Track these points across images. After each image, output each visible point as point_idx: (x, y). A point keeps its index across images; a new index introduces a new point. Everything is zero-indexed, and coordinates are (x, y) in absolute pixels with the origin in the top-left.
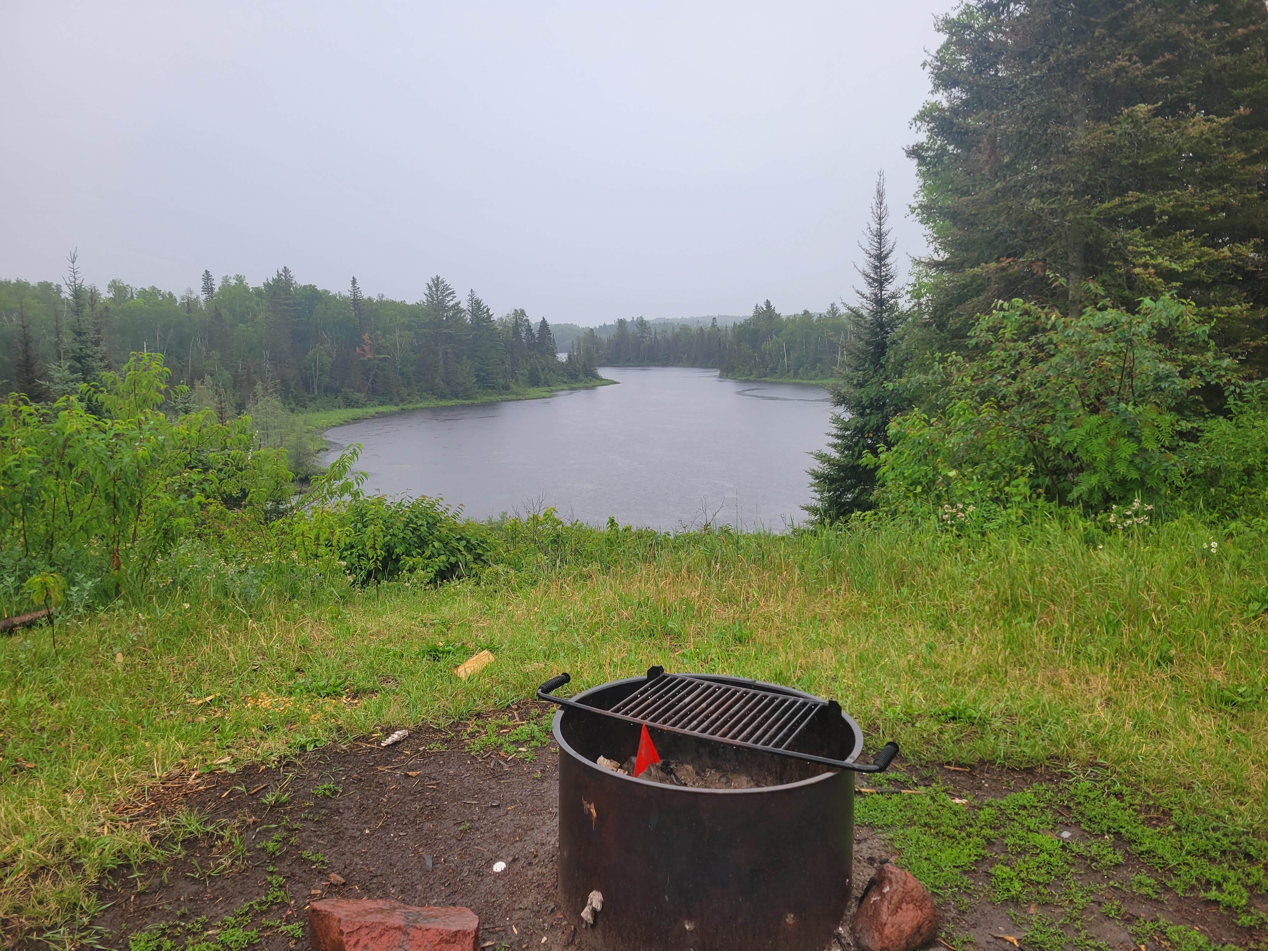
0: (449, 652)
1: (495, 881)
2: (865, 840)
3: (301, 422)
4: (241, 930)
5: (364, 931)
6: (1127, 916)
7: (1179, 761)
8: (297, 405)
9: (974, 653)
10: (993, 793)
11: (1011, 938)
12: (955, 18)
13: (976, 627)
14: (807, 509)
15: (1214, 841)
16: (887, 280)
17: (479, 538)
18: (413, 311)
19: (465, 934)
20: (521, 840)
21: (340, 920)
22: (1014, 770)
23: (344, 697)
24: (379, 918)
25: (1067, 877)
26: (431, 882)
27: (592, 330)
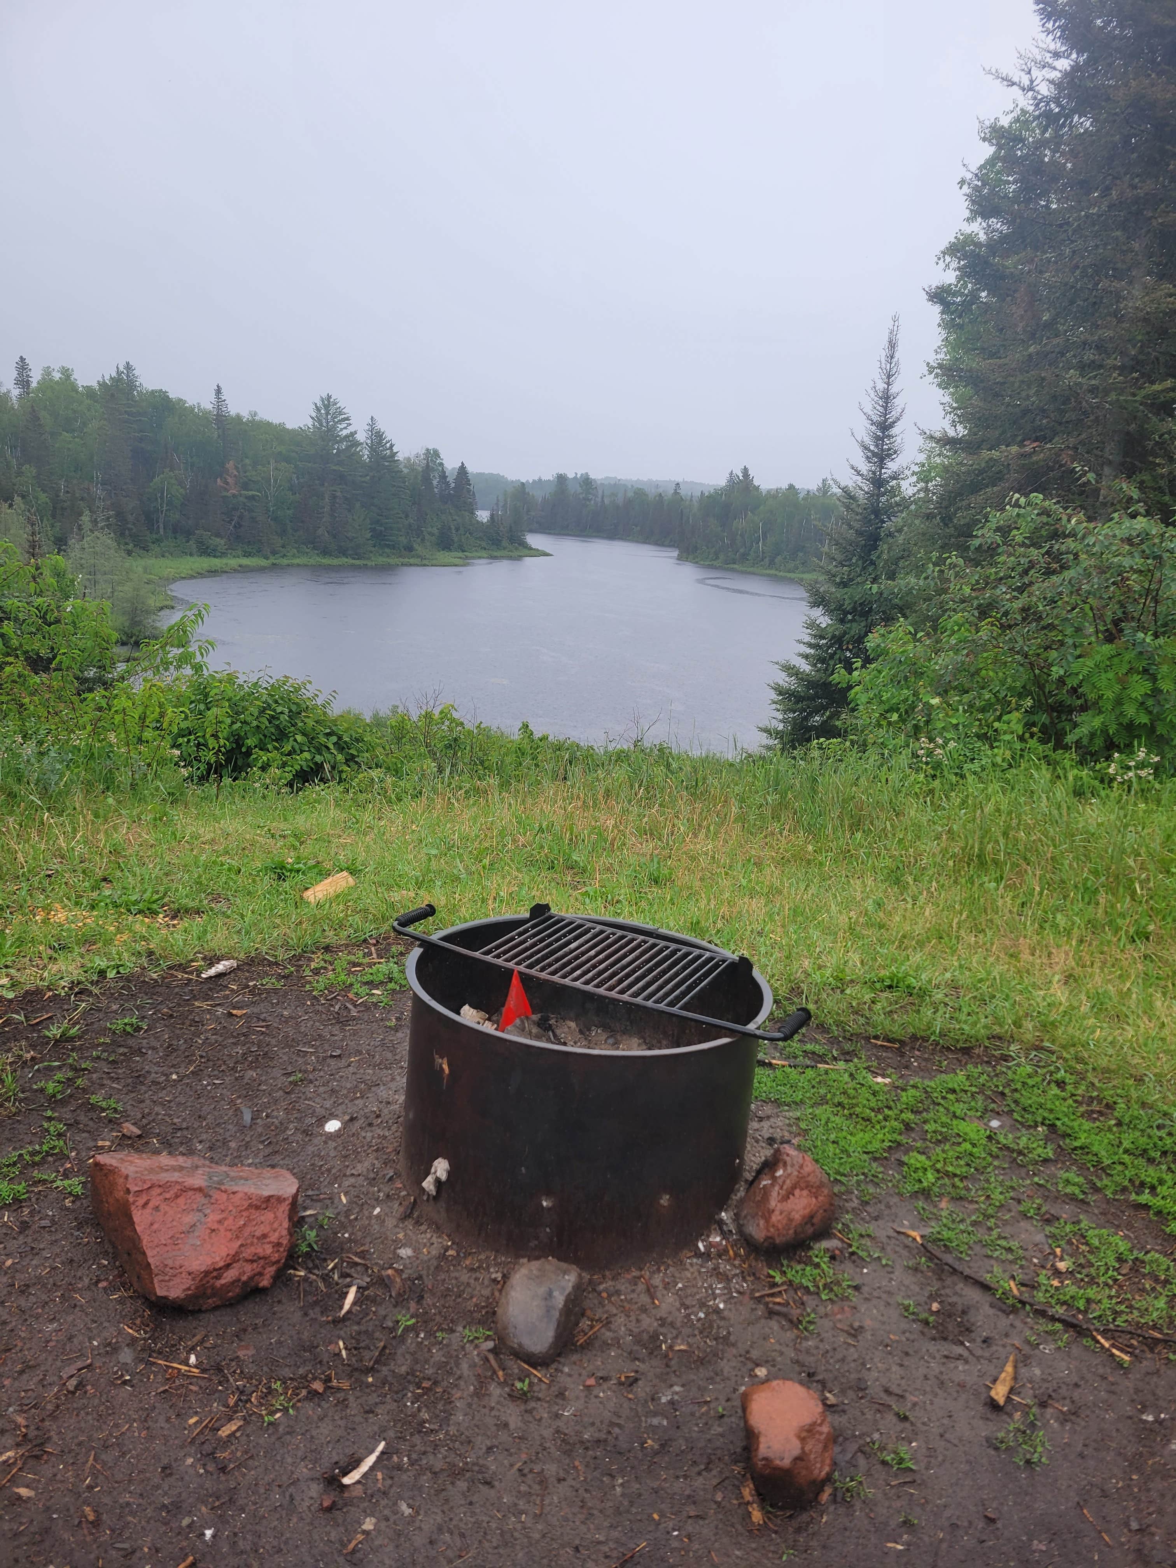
0: (298, 871)
1: (325, 1143)
2: (768, 1117)
3: (140, 569)
4: (6, 1183)
5: (157, 1191)
6: (1047, 1216)
7: (1134, 1050)
8: (135, 546)
9: (927, 913)
10: (921, 1074)
11: (914, 1234)
12: (1006, 125)
13: (934, 884)
14: (766, 731)
15: (1156, 1140)
16: (889, 455)
17: (354, 735)
18: (297, 436)
19: (280, 1200)
20: (362, 1097)
21: (127, 1177)
22: (948, 1049)
23: (161, 916)
24: (176, 1176)
25: (989, 1170)
26: (248, 1139)
27: (523, 484)
